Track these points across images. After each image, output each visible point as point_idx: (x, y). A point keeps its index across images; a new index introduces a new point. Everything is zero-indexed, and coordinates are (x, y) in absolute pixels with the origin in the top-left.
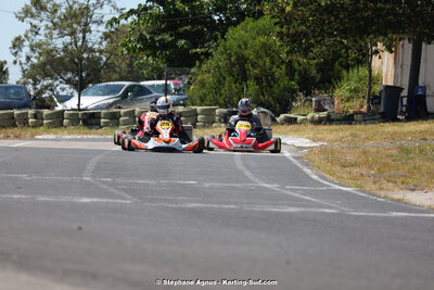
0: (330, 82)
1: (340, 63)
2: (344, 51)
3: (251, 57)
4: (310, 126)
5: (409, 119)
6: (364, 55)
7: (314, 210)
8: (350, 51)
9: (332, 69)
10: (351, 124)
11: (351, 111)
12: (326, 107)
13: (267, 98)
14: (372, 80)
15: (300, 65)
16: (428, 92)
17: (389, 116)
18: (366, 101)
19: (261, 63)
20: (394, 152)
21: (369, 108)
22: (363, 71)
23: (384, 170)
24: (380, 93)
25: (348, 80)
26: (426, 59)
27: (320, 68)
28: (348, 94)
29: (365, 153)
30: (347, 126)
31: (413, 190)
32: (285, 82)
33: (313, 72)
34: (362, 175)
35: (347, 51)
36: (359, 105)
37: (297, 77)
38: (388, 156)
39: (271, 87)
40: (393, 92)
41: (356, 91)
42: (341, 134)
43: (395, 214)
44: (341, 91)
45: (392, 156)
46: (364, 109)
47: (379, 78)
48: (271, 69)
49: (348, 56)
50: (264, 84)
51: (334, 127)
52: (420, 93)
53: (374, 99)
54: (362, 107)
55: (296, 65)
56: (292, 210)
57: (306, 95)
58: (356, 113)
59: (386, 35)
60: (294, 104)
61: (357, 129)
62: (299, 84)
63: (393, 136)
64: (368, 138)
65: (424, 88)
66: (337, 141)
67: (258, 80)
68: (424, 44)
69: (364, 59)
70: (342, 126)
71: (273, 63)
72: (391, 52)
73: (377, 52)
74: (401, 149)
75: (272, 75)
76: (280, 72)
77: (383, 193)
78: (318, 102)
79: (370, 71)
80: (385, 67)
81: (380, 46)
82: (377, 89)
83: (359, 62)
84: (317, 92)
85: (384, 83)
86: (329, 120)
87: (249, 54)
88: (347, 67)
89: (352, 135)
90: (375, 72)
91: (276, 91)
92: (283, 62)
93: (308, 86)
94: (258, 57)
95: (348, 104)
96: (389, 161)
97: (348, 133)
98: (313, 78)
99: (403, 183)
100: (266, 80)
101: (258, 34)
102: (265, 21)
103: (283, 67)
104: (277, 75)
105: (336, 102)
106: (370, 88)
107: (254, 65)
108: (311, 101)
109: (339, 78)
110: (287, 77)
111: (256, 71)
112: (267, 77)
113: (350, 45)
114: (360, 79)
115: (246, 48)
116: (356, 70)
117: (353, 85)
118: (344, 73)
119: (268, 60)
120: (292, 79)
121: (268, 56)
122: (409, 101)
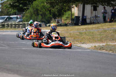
0: (61, 15)
1: (64, 11)
2: (64, 7)
5: (82, 25)
8: (66, 7)
9: (61, 12)
10: (66, 26)
11: (67, 23)
12: (60, 22)
13: (44, 20)
14: (72, 15)
15: (53, 11)
16: (87, 18)
17: (77, 24)
18: (70, 20)
19: (42, 10)
20: (78, 34)
21: (71, 22)
22: (69, 12)
23: (75, 38)
24: (74, 18)
25: (66, 15)
26: (86, 9)
27: (58, 12)
28: (66, 18)
30: (66, 27)
31: (83, 44)
32: (49, 16)
33: (56, 13)
34: (70, 40)
35: (65, 7)
36: (69, 21)
37: (52, 14)
38: (76, 35)
39: (45, 17)
40: (77, 18)
41: (68, 18)
42: (64, 29)
43: (78, 50)
44: (64, 18)
46: (70, 22)
47: (74, 14)
48: (45, 12)
49: (65, 9)
50: (43, 16)
51: (62, 27)
52: (85, 18)
54: (69, 22)
57: (54, 19)
58: (68, 23)
59: (75, 3)
60: (51, 21)
61: (68, 27)
62: (53, 16)
63: (78, 29)
64: (71, 30)
65: (86, 17)
66: (63, 31)
67: (42, 15)
69: (70, 9)
70: (64, 27)
72: (77, 7)
73: (73, 7)
74: (80, 33)
77: (75, 45)
78: (58, 21)
79: (71, 12)
80: (76, 11)
82: (73, 17)
83: (68, 10)
84: (57, 18)
85: (75, 15)
86: (61, 25)
88: (65, 11)
89: (67, 29)
90: (73, 12)
91: (47, 18)
92: (48, 10)
93: (55, 16)
94: (42, 9)
95: (66, 21)
98: (56, 14)
99: (80, 42)
100: (44, 15)
101: (41, 3)
103: (48, 12)
104: (47, 14)
105: (63, 21)
106: (71, 17)
107: (40, 11)
108: (56, 20)
109: (63, 14)
110: (49, 14)
111: (41, 13)
112: (44, 14)
113: (66, 5)
114: (69, 14)
115: (38, 7)
116: (67, 12)
117: (67, 16)
118: (65, 13)
119: (44, 10)
120: (51, 15)
121: (44, 9)
122: (82, 20)
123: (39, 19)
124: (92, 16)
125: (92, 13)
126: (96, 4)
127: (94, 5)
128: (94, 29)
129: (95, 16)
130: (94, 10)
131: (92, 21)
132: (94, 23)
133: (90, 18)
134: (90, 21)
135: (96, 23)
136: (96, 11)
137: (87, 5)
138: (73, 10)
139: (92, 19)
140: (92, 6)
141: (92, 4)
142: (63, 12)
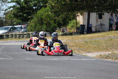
0: (66, 24)
1: (68, 19)
2: (69, 16)
3: (44, 18)
4: (61, 36)
5: (87, 33)
6: (75, 16)
7: (62, 59)
8: (71, 16)
9: (66, 21)
11: (72, 32)
12: (65, 31)
13: (49, 29)
14: (77, 23)
15: (57, 20)
16: (92, 26)
17: (82, 33)
18: (75, 29)
19: (47, 20)
20: (83, 43)
21: (76, 31)
22: (74, 21)
23: (81, 48)
24: (79, 27)
25: (71, 23)
26: (91, 17)
27: (63, 21)
28: (71, 27)
29: (76, 43)
30: (71, 36)
31: (88, 53)
32: (53, 25)
33: (61, 22)
34: (75, 49)
35: (70, 16)
36: (74, 30)
37: (57, 23)
38: (82, 44)
40: (83, 26)
41: (73, 26)
42: (69, 38)
43: (84, 59)
44: (69, 27)
45: (83, 44)
46: (75, 31)
47: (79, 23)
48: (50, 21)
49: (70, 17)
50: (48, 25)
51: (67, 36)
52: (90, 26)
53: (78, 28)
54: (74, 31)
55: (56, 20)
56: (56, 59)
57: (59, 28)
58: (73, 32)
59: (80, 11)
60: (56, 30)
61: (73, 36)
62: (57, 25)
63: (83, 38)
64: (76, 39)
65: (91, 25)
66: (68, 40)
67: (46, 24)
68: (91, 13)
69: (75, 18)
70: (69, 36)
71: (50, 20)
72: (82, 15)
73: (78, 16)
74: (86, 42)
75: (50, 23)
76: (52, 22)
77: (80, 54)
78: (63, 30)
79: (76, 21)
80: (81, 19)
81: (79, 14)
82: (78, 26)
83: (73, 18)
84: (62, 27)
85: (80, 24)
86: (66, 35)
87: (44, 17)
88: (70, 20)
89: (72, 38)
90: (78, 21)
91: (51, 27)
92: (53, 19)
93: (60, 25)
94: (46, 18)
95: (71, 30)
96: (82, 45)
97: (71, 38)
98: (61, 23)
99: (86, 51)
101: (46, 12)
102: (47, 8)
103: (53, 20)
104: (51, 23)
105: (68, 30)
106: (77, 25)
107: (45, 20)
108: (61, 29)
109: (68, 23)
110: (54, 23)
111: (46, 22)
112: (48, 23)
113: (71, 14)
114: (74, 23)
115: (43, 16)
116: (72, 21)
117: (72, 25)
118: (69, 22)
119: (49, 19)
120: (55, 24)
121: (48, 17)
122: (87, 29)
123: (43, 29)
124: (98, 24)
125: (97, 21)
126: (101, 12)
127: (99, 12)
128: (99, 38)
129: (101, 24)
130: (99, 18)
131: (98, 30)
132: (99, 32)
133: (95, 26)
134: (96, 29)
135: (101, 32)
136: (102, 19)
137: (92, 13)
138: (78, 18)
139: (98, 27)
140: (97, 14)
141: (97, 12)
142: (68, 21)
